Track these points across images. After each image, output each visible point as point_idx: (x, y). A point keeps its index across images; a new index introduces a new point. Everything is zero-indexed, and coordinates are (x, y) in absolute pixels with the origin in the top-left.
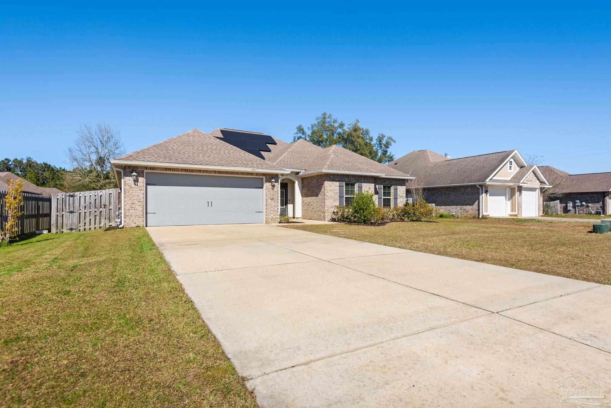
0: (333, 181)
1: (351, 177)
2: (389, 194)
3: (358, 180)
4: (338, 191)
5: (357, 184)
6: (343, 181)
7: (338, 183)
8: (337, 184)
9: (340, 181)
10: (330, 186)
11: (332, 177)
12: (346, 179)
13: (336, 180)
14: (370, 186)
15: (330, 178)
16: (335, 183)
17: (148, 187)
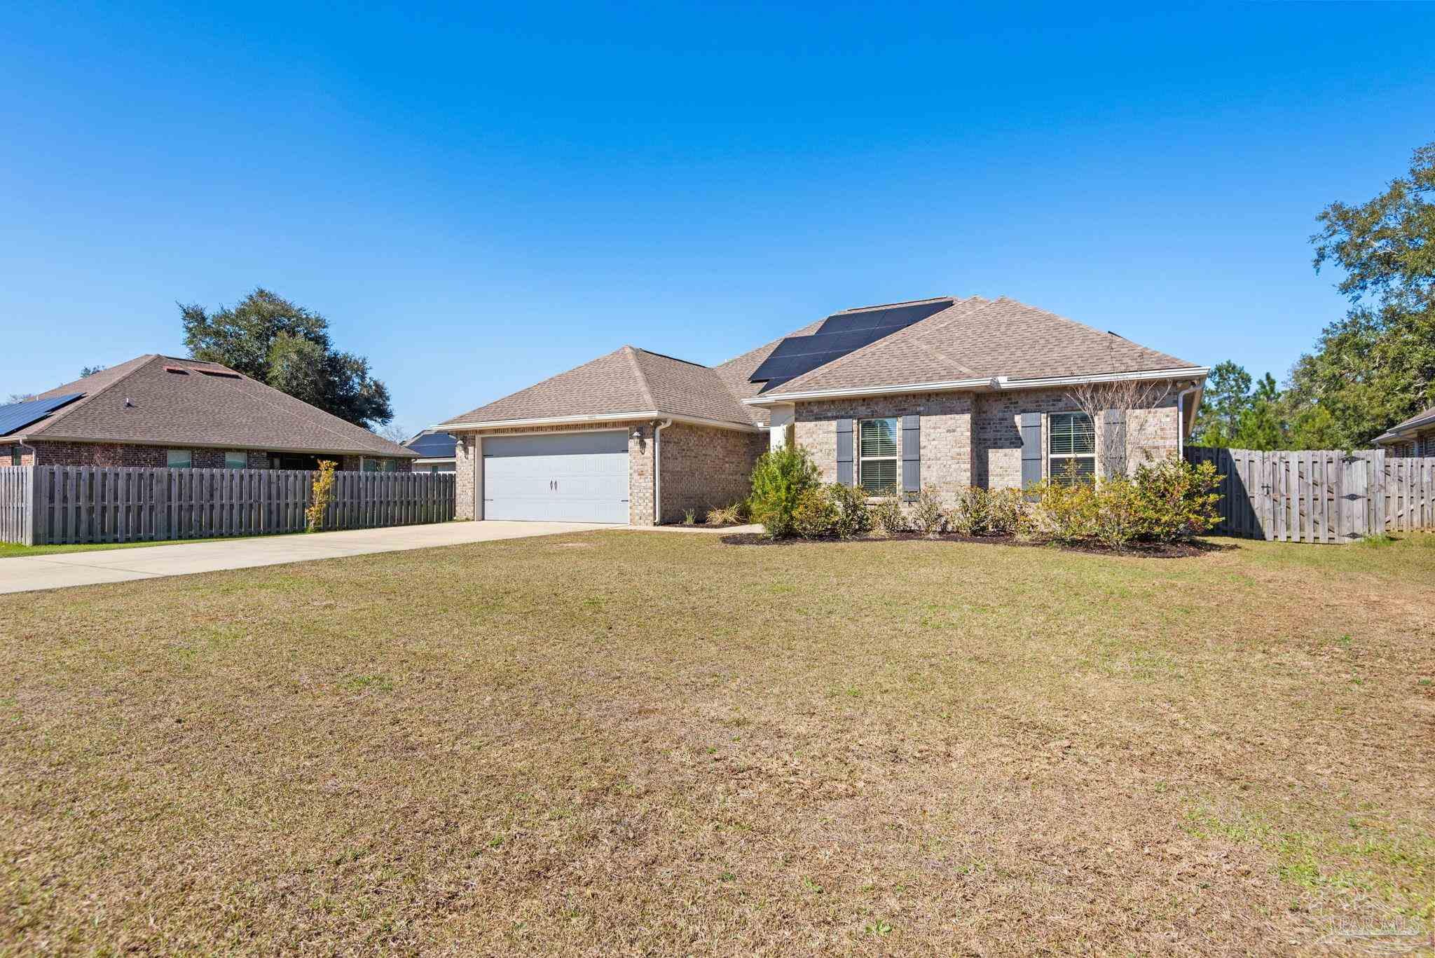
0: (818, 419)
1: (877, 403)
2: (1084, 444)
3: (905, 409)
4: (835, 447)
5: (900, 419)
6: (850, 417)
7: (834, 423)
8: (833, 425)
9: (842, 417)
10: (810, 433)
11: (815, 409)
12: (862, 410)
13: (830, 414)
14: (950, 422)
15: (812, 412)
16: (825, 423)
17: (487, 460)
